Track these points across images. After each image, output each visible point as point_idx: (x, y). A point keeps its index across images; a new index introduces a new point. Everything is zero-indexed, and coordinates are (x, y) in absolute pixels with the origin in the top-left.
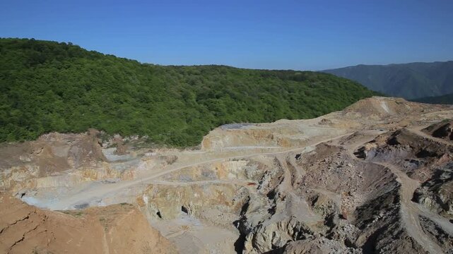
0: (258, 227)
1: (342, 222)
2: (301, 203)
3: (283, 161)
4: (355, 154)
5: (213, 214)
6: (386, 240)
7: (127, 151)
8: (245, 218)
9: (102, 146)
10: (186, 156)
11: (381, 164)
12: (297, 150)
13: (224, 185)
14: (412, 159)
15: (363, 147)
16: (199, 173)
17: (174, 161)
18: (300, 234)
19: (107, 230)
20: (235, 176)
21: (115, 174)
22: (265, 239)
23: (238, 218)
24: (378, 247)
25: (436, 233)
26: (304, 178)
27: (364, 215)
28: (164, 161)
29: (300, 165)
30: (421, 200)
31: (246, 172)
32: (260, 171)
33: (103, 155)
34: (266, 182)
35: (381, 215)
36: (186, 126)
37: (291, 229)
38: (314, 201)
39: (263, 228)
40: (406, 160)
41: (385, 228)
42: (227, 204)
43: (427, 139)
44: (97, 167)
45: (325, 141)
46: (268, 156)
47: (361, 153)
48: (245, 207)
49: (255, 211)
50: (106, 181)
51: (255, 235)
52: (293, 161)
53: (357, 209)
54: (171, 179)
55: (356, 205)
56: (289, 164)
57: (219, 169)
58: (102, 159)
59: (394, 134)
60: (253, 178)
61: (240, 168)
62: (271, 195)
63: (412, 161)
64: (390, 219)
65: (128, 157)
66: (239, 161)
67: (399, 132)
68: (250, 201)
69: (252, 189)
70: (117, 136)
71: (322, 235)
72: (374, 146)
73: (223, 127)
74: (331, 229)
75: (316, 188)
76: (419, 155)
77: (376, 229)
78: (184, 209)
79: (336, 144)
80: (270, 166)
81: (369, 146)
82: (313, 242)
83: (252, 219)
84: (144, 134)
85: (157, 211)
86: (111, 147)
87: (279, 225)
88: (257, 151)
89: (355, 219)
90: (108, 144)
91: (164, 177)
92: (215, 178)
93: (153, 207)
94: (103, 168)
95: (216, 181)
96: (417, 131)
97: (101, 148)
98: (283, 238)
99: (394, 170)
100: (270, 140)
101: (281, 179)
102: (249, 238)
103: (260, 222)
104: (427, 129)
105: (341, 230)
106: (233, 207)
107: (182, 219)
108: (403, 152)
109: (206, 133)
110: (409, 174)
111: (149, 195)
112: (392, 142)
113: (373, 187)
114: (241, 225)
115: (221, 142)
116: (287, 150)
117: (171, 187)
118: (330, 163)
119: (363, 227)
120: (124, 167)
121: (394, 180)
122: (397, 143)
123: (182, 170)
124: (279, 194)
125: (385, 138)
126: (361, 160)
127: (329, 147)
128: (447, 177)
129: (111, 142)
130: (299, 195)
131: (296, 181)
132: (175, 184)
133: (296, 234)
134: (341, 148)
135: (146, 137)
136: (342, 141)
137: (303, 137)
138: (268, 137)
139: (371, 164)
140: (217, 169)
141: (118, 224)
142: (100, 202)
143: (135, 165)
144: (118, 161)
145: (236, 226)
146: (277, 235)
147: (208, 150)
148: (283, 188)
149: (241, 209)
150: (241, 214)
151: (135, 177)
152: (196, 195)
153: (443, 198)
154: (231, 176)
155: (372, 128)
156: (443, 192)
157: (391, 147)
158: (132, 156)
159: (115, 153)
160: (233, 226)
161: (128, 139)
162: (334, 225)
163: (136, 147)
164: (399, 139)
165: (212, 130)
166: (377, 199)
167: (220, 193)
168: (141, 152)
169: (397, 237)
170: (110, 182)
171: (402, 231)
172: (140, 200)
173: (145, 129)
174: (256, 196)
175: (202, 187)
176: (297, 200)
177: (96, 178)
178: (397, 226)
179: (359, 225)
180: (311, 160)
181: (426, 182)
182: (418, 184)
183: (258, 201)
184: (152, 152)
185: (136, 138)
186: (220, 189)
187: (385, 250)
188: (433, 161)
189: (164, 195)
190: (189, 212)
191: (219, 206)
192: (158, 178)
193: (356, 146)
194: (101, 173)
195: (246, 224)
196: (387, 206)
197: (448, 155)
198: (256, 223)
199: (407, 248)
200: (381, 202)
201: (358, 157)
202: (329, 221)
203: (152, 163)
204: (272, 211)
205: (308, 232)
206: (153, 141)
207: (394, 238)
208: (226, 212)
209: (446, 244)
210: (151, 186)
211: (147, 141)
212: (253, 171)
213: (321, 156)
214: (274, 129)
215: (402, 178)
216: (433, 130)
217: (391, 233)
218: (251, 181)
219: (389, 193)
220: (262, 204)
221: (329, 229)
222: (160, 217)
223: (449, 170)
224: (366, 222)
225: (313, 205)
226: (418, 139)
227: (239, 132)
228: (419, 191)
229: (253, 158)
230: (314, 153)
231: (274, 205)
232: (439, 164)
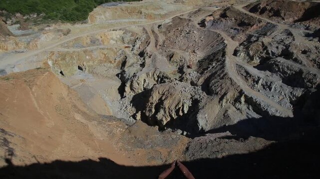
0: (134, 76)
1: (189, 70)
2: (162, 59)
3: (149, 30)
4: (199, 24)
5: (101, 70)
6: (216, 80)
7: (29, 27)
8: (124, 71)
9: (6, 23)
10: (77, 28)
11: (215, 31)
12: (158, 21)
13: (107, 49)
14: (235, 27)
15: (204, 20)
16: (88, 41)
17: (68, 33)
18: (162, 79)
19: (31, 89)
20: (115, 42)
21: (22, 46)
22: (138, 84)
23: (119, 71)
24: (210, 85)
25: (245, 74)
26: (164, 42)
27: (202, 66)
28: (60, 33)
29: (161, 32)
30: (238, 55)
31: (123, 38)
32: (133, 38)
33: (9, 31)
34: (137, 46)
35: (214, 65)
36: (75, 5)
37: (156, 77)
38: (171, 57)
39: (137, 77)
40: (232, 28)
41: (216, 73)
42: (111, 62)
43: (246, 14)
44: (5, 41)
45: (178, 15)
46: (138, 26)
47: (202, 24)
48: (124, 64)
49: (130, 66)
50: (16, 51)
51: (132, 82)
52: (156, 30)
53: (199, 61)
54: (68, 47)
55: (199, 59)
56: (153, 32)
57: (103, 37)
58: (9, 34)
59: (225, 10)
60: (128, 43)
61: (118, 36)
62: (142, 54)
63: (235, 29)
64: (219, 67)
65: (30, 31)
66: (118, 31)
67: (228, 9)
68: (127, 60)
69: (128, 51)
70: (18, 15)
71: (176, 79)
72: (212, 18)
73: (103, 5)
74: (182, 76)
75: (172, 48)
76: (239, 25)
77: (210, 74)
78: (80, 68)
79: (186, 17)
80: (140, 34)
81: (208, 19)
82: (171, 84)
83: (129, 71)
84: (41, 13)
85: (60, 71)
86: (15, 23)
87: (148, 75)
88: (130, 23)
89: (197, 68)
90: (12, 22)
91: (62, 45)
92: (100, 44)
93: (56, 68)
94: (11, 41)
95: (102, 47)
96: (240, 8)
97: (6, 25)
98: (151, 83)
99: (224, 35)
100: (139, 14)
101: (148, 43)
102: (128, 85)
103: (134, 74)
104: (246, 6)
105: (189, 76)
106: (115, 64)
107: (79, 75)
108: (230, 23)
109: (91, 10)
110: (233, 38)
111: (53, 60)
112: (224, 16)
113: (209, 47)
114: (122, 76)
115: (103, 17)
116: (151, 22)
117: (68, 53)
118: (181, 31)
119: (202, 73)
120: (29, 40)
121: (223, 42)
122: (227, 17)
123: (75, 39)
124: (147, 53)
125: (219, 13)
126: (202, 28)
127: (181, 19)
128: (255, 39)
129: (14, 20)
130: (161, 53)
131: (159, 44)
132: (71, 50)
133: (159, 79)
134: (190, 20)
135: (43, 14)
136: (190, 15)
137: (163, 13)
138: (138, 12)
139: (209, 31)
140: (101, 37)
141: (38, 83)
142: (14, 67)
143: (38, 37)
144: (23, 35)
145: (118, 77)
146: (147, 81)
147: (93, 24)
148: (150, 49)
149: (121, 65)
150: (121, 69)
151: (39, 47)
152: (87, 57)
153: (251, 53)
154: (112, 42)
155: (210, 5)
156: (252, 50)
157: (222, 19)
158: (33, 30)
159: (19, 29)
160: (116, 77)
161: (28, 16)
162: (184, 73)
163: (36, 23)
164: (228, 14)
165: (95, 7)
166: (212, 54)
167: (105, 55)
168: (41, 27)
169: (222, 78)
170: (19, 52)
171: (226, 74)
172: (46, 64)
173: (41, 9)
174: (131, 56)
175: (92, 51)
176: (159, 57)
177: (7, 50)
178: (223, 71)
179: (200, 72)
180: (169, 28)
181: (242, 43)
182: (237, 44)
183: (133, 59)
184: (49, 26)
185: (35, 16)
186: (105, 52)
187: (215, 86)
188: (248, 29)
189: (64, 59)
190: (84, 69)
191: (105, 64)
192: (57, 46)
193: (199, 19)
194: (10, 45)
195: (125, 75)
196: (218, 59)
197: (257, 25)
198: (132, 74)
199: (228, 84)
200: (214, 57)
201: (201, 26)
202: (181, 70)
203: (51, 36)
204: (143, 65)
205: (167, 78)
206: (49, 17)
207: (221, 79)
208: (110, 68)
209: (250, 80)
210: (53, 53)
211: (45, 18)
212: (128, 38)
213: (176, 25)
214: (142, 6)
215: (228, 41)
216: (250, 8)
217: (219, 75)
218: (127, 45)
219: (219, 50)
220: (135, 60)
221: (180, 75)
222: (63, 74)
223: (257, 35)
224: (204, 70)
225: (170, 60)
226: (239, 13)
227: (116, 9)
228: (238, 49)
229: (127, 29)
230: (171, 23)
231: (143, 61)
232: (251, 30)
